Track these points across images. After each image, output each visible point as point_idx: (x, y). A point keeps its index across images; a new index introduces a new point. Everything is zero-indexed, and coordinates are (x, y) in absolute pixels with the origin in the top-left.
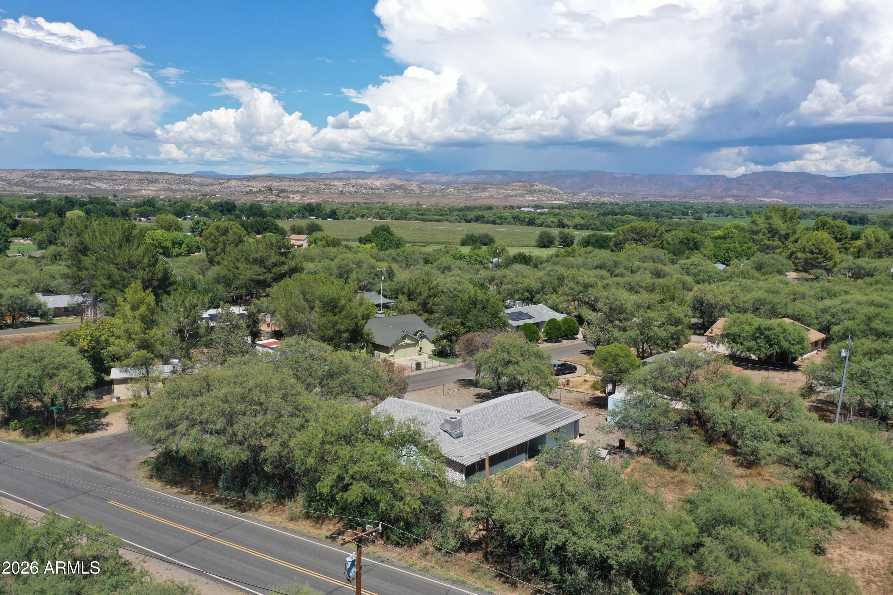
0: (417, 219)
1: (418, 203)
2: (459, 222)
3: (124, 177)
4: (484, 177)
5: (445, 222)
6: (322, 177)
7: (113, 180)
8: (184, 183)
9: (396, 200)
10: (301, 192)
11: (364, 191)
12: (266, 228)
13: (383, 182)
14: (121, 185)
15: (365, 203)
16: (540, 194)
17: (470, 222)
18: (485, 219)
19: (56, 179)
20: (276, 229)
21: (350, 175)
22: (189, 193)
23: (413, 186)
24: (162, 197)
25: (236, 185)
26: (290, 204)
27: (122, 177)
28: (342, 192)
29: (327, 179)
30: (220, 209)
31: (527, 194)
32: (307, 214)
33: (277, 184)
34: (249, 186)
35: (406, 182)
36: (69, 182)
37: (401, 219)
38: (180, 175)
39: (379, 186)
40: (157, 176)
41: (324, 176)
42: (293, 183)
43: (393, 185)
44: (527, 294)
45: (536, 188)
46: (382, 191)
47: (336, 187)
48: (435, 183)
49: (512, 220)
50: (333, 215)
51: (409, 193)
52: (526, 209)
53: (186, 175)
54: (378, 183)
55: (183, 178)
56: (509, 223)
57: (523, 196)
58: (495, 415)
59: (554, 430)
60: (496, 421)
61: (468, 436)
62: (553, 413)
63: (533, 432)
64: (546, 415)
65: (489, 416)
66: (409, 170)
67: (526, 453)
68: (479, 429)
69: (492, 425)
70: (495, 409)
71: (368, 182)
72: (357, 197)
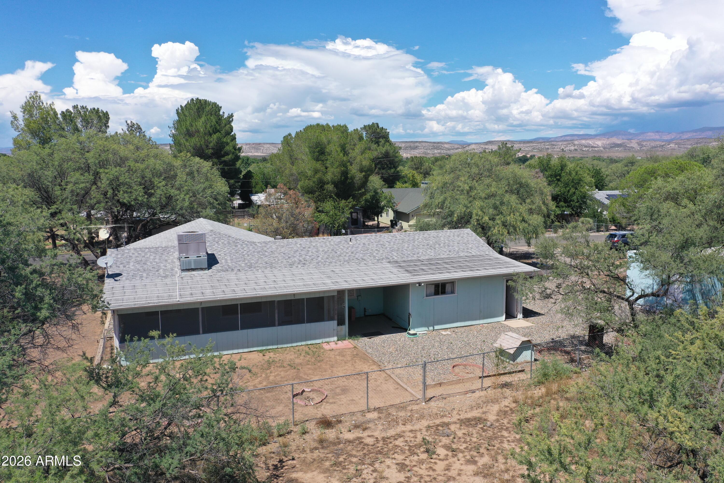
1: (633, 155)
4: (709, 133)
6: (549, 140)
8: (437, 148)
9: (612, 154)
10: (527, 151)
11: (584, 149)
13: (604, 142)
15: (581, 157)
21: (575, 138)
22: (438, 155)
23: (634, 144)
25: (475, 148)
28: (563, 149)
29: (553, 141)
35: (626, 141)
38: (434, 143)
39: (600, 145)
40: (417, 144)
41: (552, 139)
43: (614, 144)
46: (602, 149)
47: (559, 146)
48: (655, 140)
51: (629, 150)
53: (438, 143)
54: (599, 143)
55: (437, 145)
58: (330, 250)
59: (420, 284)
60: (319, 259)
61: (219, 272)
62: (466, 261)
63: (363, 280)
64: (445, 263)
65: (315, 250)
66: (632, 131)
67: (341, 323)
68: (261, 265)
69: (303, 263)
70: (343, 242)
71: (591, 142)
72: (576, 153)
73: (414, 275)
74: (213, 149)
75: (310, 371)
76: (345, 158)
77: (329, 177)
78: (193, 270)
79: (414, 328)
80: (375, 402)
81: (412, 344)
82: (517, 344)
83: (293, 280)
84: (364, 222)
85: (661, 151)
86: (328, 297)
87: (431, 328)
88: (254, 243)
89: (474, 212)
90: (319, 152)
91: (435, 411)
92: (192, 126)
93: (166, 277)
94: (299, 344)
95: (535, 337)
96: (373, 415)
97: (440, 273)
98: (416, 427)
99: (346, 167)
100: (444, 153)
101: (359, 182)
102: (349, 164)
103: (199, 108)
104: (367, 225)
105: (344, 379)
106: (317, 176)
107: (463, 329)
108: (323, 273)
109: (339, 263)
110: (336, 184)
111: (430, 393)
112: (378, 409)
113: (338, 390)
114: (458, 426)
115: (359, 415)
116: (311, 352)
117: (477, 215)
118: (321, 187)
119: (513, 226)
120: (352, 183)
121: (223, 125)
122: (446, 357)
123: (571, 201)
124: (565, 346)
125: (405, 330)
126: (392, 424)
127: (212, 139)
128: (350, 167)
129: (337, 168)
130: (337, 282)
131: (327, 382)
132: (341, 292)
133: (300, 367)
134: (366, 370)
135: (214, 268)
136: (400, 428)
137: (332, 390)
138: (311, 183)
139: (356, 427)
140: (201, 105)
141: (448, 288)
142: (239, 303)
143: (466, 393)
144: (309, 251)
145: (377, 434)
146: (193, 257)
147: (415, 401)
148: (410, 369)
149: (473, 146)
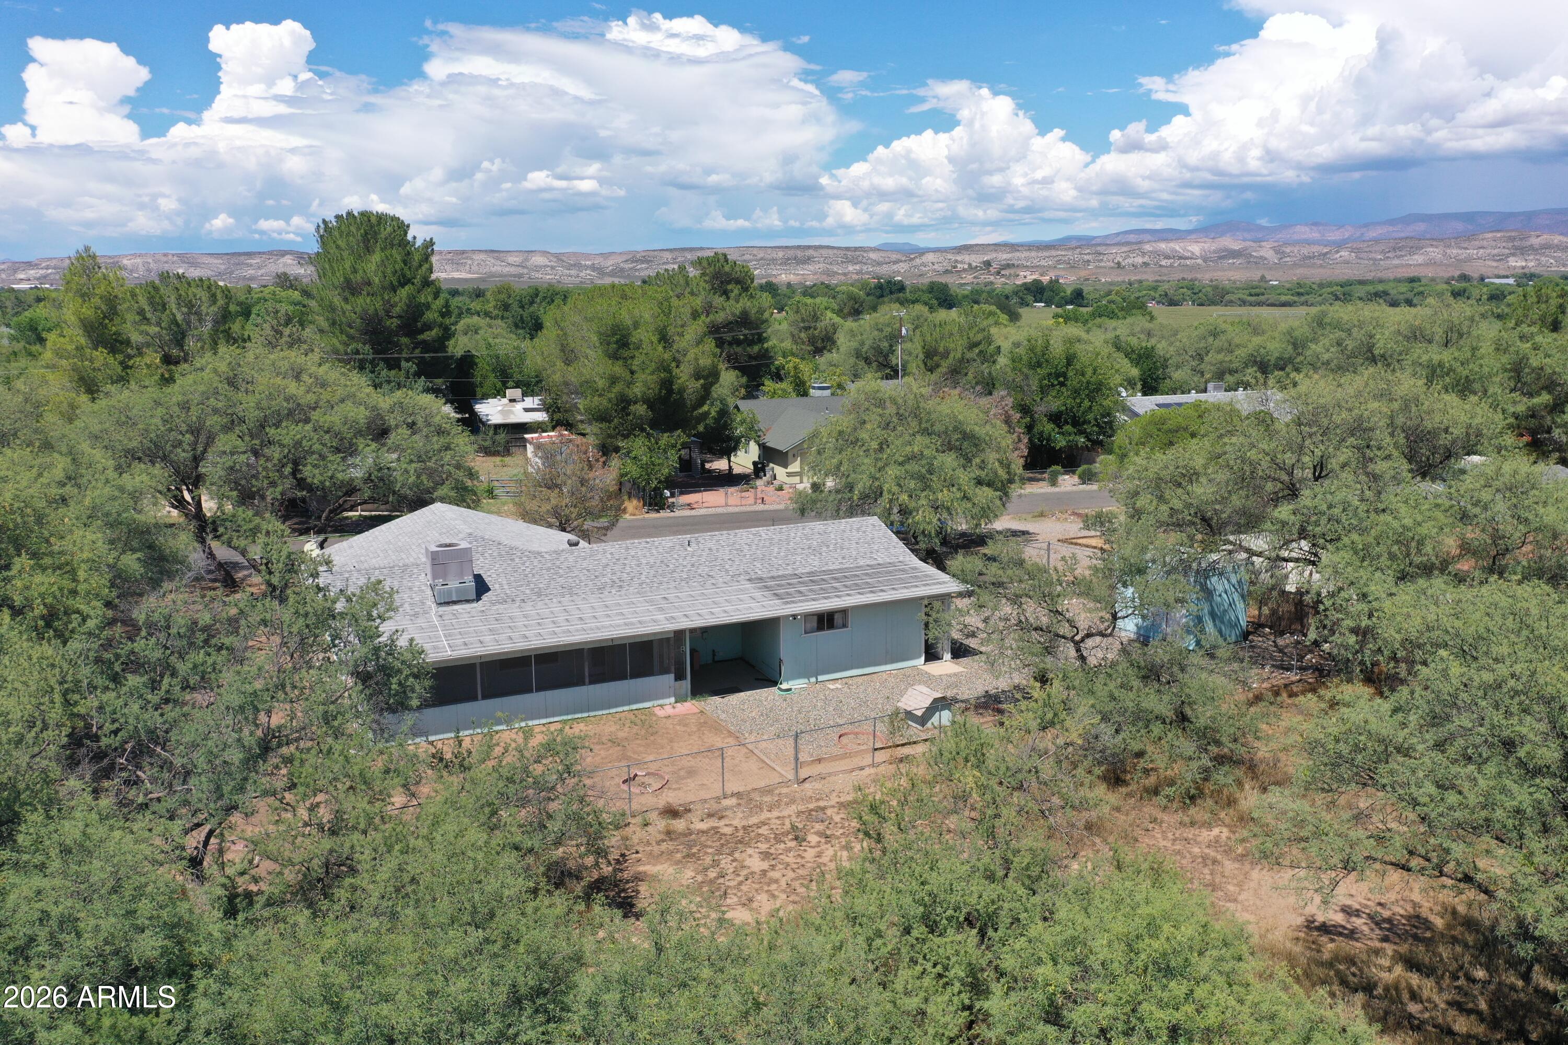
1: (1263, 277)
3: (761, 255)
4: (1421, 227)
8: (854, 261)
9: (1220, 273)
10: (1042, 266)
11: (1163, 263)
13: (1206, 246)
15: (1156, 281)
19: (664, 263)
21: (1146, 236)
22: (855, 277)
23: (1267, 252)
24: (808, 284)
25: (935, 260)
27: (759, 256)
28: (1119, 263)
29: (1099, 245)
31: (1514, 255)
32: (1030, 298)
33: (1005, 256)
34: (955, 261)
35: (1252, 244)
37: (1213, 303)
38: (847, 249)
39: (1197, 253)
40: (811, 252)
41: (1098, 241)
42: (1033, 254)
43: (1226, 250)
45: (1535, 242)
46: (1199, 261)
47: (1111, 257)
48: (1309, 243)
50: (1077, 298)
51: (1255, 262)
52: (1496, 281)
53: (856, 249)
54: (1196, 249)
55: (853, 254)
57: (1502, 258)
58: (658, 562)
59: (794, 617)
60: (643, 577)
61: (494, 604)
62: (867, 574)
63: (712, 613)
64: (835, 579)
65: (634, 562)
66: (1264, 222)
67: (679, 677)
68: (555, 591)
69: (618, 585)
70: (677, 547)
71: (1177, 247)
72: (1145, 273)
73: (787, 603)
74: (399, 317)
75: (641, 749)
76: (667, 356)
77: (637, 390)
78: (455, 603)
79: (787, 680)
80: (733, 786)
81: (784, 705)
82: (927, 703)
83: (608, 616)
84: (703, 465)
85: (1321, 266)
86: (661, 640)
87: (813, 680)
88: (539, 553)
89: (886, 487)
90: (617, 342)
91: (809, 794)
92: (355, 271)
93: (416, 615)
94: (620, 709)
95: (963, 689)
96: (732, 802)
97: (825, 598)
98: (785, 813)
99: (669, 371)
100: (868, 273)
101: (693, 397)
102: (674, 364)
103: (366, 233)
104: (710, 471)
105: (689, 758)
106: (617, 389)
107: (860, 680)
108: (651, 602)
109: (673, 584)
110: (650, 404)
111: (803, 773)
112: (738, 795)
113: (682, 773)
114: (836, 810)
115: (712, 802)
116: (639, 722)
117: (889, 492)
118: (624, 409)
119: (948, 509)
120: (680, 403)
121: (415, 264)
122: (831, 723)
123: (1085, 422)
124: (1000, 702)
125: (773, 683)
126: (754, 810)
127: (397, 299)
128: (676, 371)
129: (652, 373)
130: (673, 618)
131: (665, 762)
132: (679, 634)
133: (626, 744)
134: (720, 745)
135: (485, 597)
136: (765, 815)
137: (674, 773)
138: (605, 402)
139: (710, 815)
140: (372, 227)
141: (838, 619)
142: (533, 653)
143: (852, 770)
144: (625, 564)
145: (736, 822)
146: (454, 584)
147: (786, 783)
148: (780, 741)
149: (930, 257)
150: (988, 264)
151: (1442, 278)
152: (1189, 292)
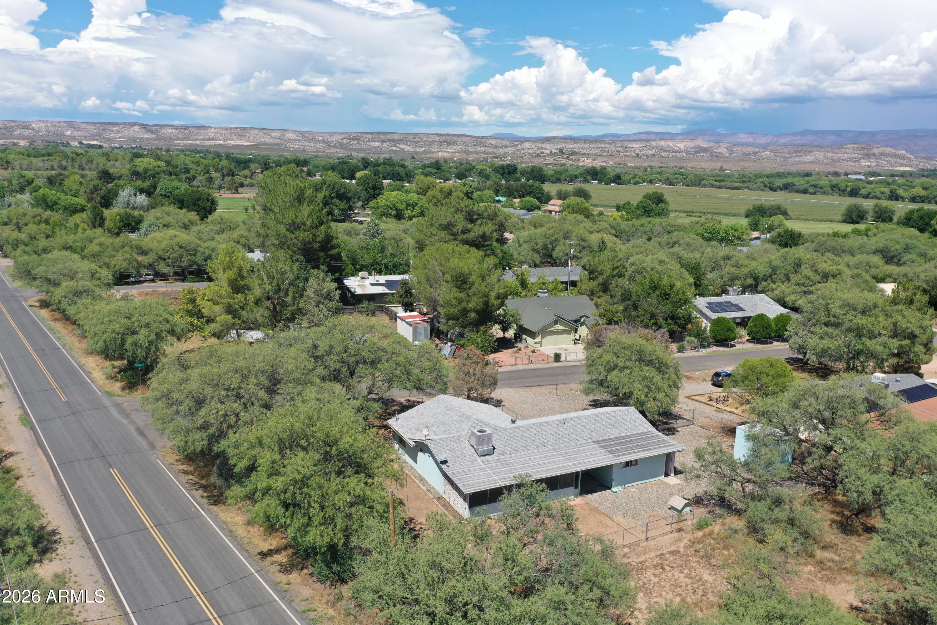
0: (712, 186)
1: (722, 167)
2: (762, 190)
3: (426, 139)
4: (811, 137)
5: (746, 191)
6: (621, 138)
7: (416, 142)
8: (481, 145)
9: (697, 164)
10: (594, 155)
11: (663, 154)
12: (531, 192)
13: (688, 144)
14: (422, 147)
15: (660, 167)
16: (880, 159)
17: (775, 191)
18: (795, 188)
19: (367, 141)
20: (541, 193)
21: (653, 137)
22: (482, 155)
23: (722, 149)
24: (455, 159)
25: (529, 147)
26: (578, 167)
27: (424, 139)
28: (638, 154)
29: (626, 140)
30: (502, 171)
31: (864, 158)
32: (589, 178)
33: (571, 146)
34: (542, 148)
35: (714, 144)
36: (378, 144)
37: (694, 185)
38: (477, 137)
39: (682, 148)
40: (455, 138)
41: (623, 138)
42: (587, 145)
43: (699, 147)
44: (750, 281)
45: (876, 151)
46: (684, 154)
47: (633, 149)
48: (748, 145)
49: (830, 189)
50: (617, 180)
51: (717, 156)
52: (854, 177)
53: (483, 137)
54: (681, 146)
55: (480, 140)
56: (825, 193)
57: (857, 160)
66: (721, 130)
67: (576, 488)
71: (671, 144)
72: (653, 161)
73: (616, 456)
77: (472, 306)
78: (485, 455)
79: (614, 487)
81: (616, 498)
82: (682, 504)
85: (754, 161)
87: (623, 486)
90: (461, 281)
91: (654, 547)
93: (473, 462)
96: (627, 549)
98: (651, 556)
100: (490, 153)
106: (462, 305)
114: (669, 555)
118: (465, 314)
124: (703, 501)
125: (609, 488)
127: (319, 233)
136: (644, 557)
143: (663, 535)
145: (635, 560)
146: (485, 448)
147: (641, 541)
149: (527, 144)
150: (561, 151)
151: (823, 172)
152: (681, 177)
